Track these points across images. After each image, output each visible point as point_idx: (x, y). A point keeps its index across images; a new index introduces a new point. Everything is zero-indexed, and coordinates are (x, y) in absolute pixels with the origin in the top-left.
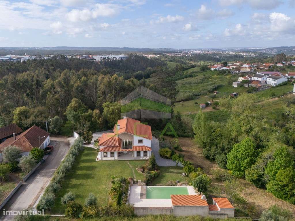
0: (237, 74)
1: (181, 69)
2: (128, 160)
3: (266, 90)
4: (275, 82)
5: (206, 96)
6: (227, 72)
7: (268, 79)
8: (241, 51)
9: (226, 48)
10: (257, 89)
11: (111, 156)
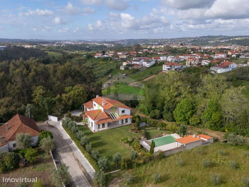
0: (117, 60)
1: (68, 57)
2: (117, 128)
3: (144, 70)
4: (149, 65)
5: (104, 78)
6: (109, 59)
7: (143, 62)
8: (104, 42)
9: (90, 40)
10: (139, 70)
11: (103, 127)
